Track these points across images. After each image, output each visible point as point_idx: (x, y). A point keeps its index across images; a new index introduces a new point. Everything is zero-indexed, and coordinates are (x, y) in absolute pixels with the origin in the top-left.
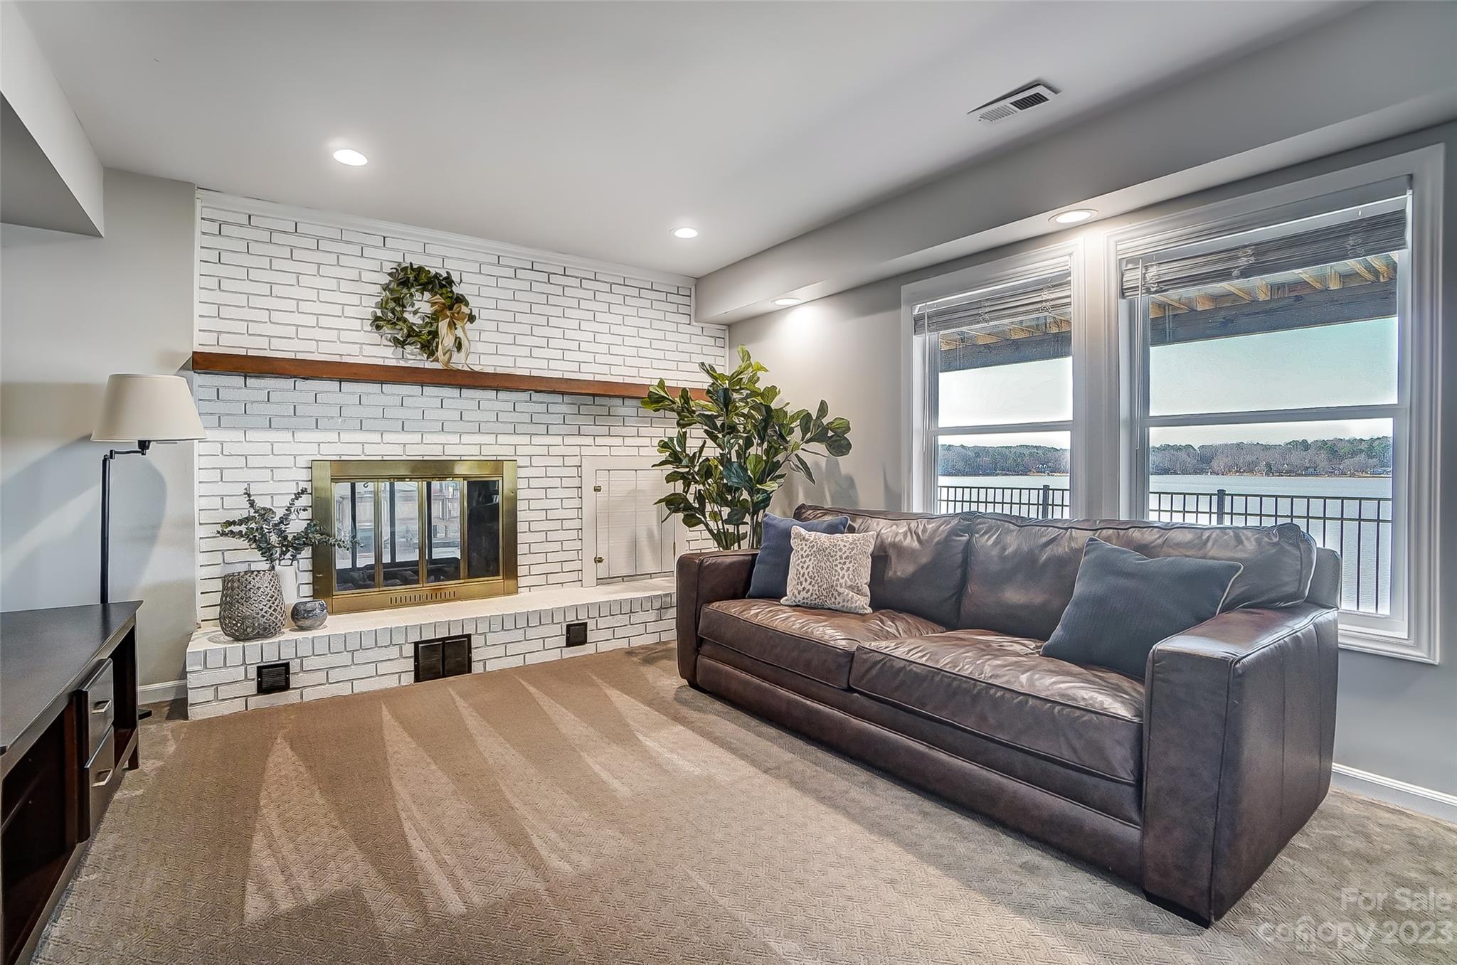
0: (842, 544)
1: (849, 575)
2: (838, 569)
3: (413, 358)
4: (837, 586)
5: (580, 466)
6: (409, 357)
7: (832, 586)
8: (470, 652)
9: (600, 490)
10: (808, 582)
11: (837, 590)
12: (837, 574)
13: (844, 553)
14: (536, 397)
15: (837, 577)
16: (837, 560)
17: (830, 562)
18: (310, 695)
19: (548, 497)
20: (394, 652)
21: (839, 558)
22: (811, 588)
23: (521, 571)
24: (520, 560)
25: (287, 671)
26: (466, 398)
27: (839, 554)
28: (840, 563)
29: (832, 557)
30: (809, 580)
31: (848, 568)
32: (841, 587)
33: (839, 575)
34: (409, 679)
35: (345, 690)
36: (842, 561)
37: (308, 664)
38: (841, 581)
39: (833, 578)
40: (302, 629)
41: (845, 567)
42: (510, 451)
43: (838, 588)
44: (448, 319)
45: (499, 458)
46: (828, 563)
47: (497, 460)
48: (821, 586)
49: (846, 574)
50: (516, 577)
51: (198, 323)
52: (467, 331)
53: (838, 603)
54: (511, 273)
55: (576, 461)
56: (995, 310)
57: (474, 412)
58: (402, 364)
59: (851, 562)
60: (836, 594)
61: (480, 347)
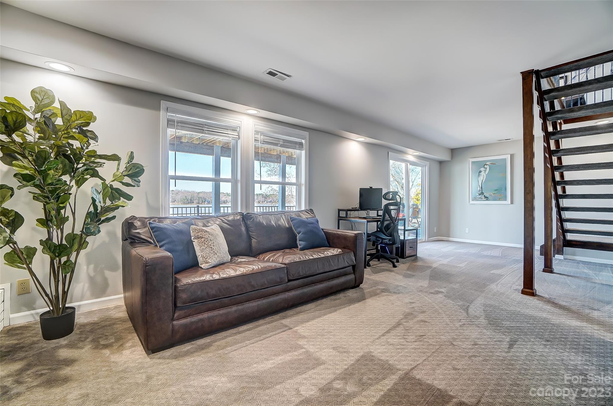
56: (209, 131)
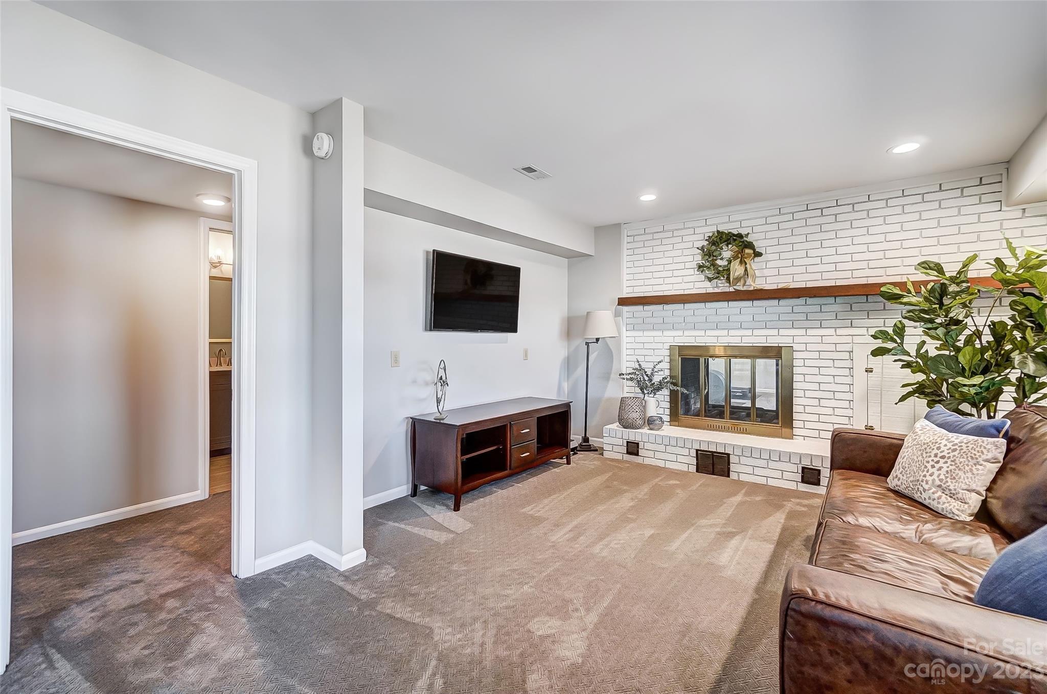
0: (944, 442)
1: (939, 475)
2: (929, 466)
3: (722, 286)
4: (922, 481)
5: (852, 352)
6: (720, 285)
7: (918, 480)
8: (729, 464)
9: (872, 371)
10: (900, 471)
11: (922, 486)
12: (926, 470)
13: (941, 452)
14: (810, 301)
15: (925, 473)
16: (930, 456)
17: (923, 457)
18: (647, 461)
19: (821, 374)
20: (686, 452)
21: (933, 456)
22: (901, 477)
23: (795, 424)
24: (795, 416)
25: (638, 447)
26: (757, 307)
27: (935, 451)
28: (933, 460)
29: (927, 453)
30: (901, 469)
31: (940, 469)
32: (927, 483)
33: (928, 472)
34: (693, 469)
35: (661, 464)
36: (936, 459)
37: (647, 446)
38: (928, 478)
39: (920, 473)
40: (651, 429)
41: (937, 466)
42: (790, 340)
43: (924, 484)
44: (739, 259)
45: (780, 345)
46: (920, 458)
47: (779, 346)
48: (909, 478)
49: (937, 473)
50: (792, 428)
51: (625, 284)
52: (755, 265)
53: (923, 497)
54: (790, 217)
55: (848, 347)
57: (763, 315)
58: (716, 290)
59: (946, 462)
60: (921, 489)
61: (766, 272)
